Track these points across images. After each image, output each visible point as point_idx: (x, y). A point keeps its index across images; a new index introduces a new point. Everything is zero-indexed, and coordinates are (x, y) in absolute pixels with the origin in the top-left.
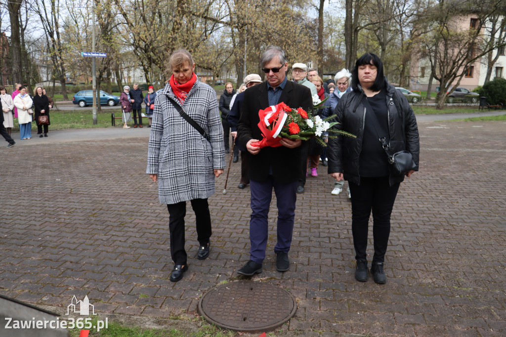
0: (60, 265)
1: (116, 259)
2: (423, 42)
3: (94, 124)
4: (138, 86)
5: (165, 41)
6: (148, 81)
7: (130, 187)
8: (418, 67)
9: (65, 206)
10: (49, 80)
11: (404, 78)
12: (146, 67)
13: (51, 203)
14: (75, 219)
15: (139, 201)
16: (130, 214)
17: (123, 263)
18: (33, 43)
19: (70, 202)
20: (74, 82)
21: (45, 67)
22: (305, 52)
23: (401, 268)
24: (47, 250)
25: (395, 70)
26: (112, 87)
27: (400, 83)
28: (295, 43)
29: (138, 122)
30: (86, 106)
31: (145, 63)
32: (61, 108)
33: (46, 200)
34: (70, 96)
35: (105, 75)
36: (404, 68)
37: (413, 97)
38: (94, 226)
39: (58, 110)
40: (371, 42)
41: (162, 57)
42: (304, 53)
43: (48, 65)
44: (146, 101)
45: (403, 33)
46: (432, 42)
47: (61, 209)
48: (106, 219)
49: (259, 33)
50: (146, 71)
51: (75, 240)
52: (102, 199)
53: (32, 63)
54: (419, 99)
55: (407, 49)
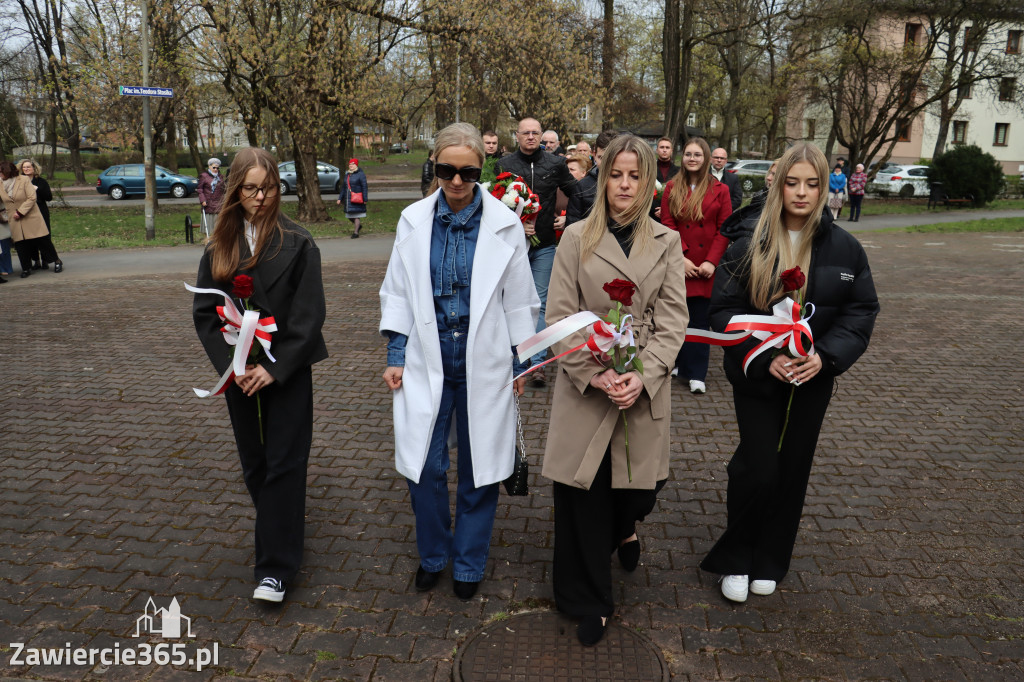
3: (148, 238)
9: (113, 433)
10: (42, 140)
13: (80, 424)
14: (140, 465)
19: (123, 422)
21: (31, 113)
23: (867, 573)
24: (87, 543)
26: (180, 156)
30: (127, 197)
32: (72, 202)
33: (68, 419)
34: (91, 176)
38: (185, 482)
47: (104, 439)
48: (208, 463)
51: (147, 517)
52: (192, 414)
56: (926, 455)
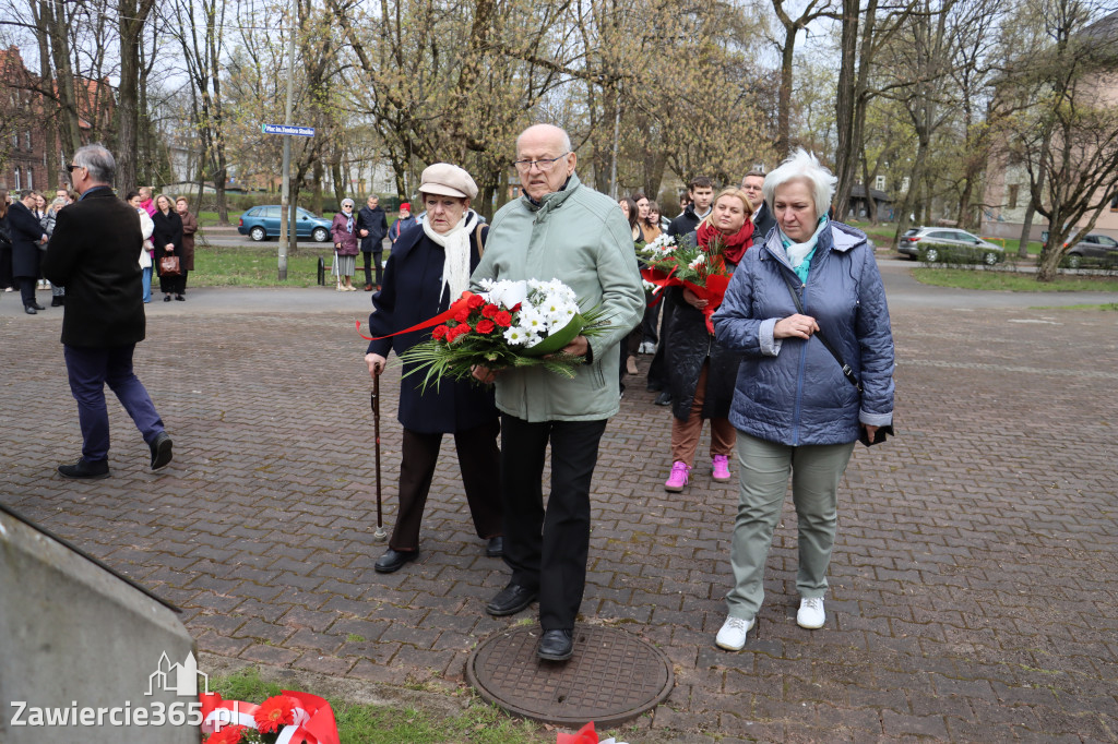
0: (190, 566)
1: (304, 561)
2: (1015, 129)
3: (280, 278)
4: (378, 201)
5: (443, 107)
6: (401, 192)
7: (346, 415)
8: (1001, 185)
9: (208, 447)
10: (191, 179)
11: (968, 208)
12: (400, 162)
14: (227, 475)
15: (362, 445)
16: (340, 471)
17: (320, 570)
18: (163, 102)
19: (219, 439)
20: (243, 188)
21: (184, 151)
22: (746, 143)
24: (165, 533)
25: (949, 189)
26: (324, 200)
27: (959, 220)
28: (723, 123)
29: (374, 279)
30: (266, 239)
31: (398, 151)
32: (212, 241)
34: (234, 216)
35: (310, 175)
36: (969, 185)
37: (987, 252)
38: (265, 491)
39: (206, 246)
40: (897, 126)
41: (433, 142)
42: (743, 145)
43: (191, 148)
44: (392, 235)
45: (972, 108)
46: (1035, 129)
47: (199, 452)
48: (290, 478)
49: (646, 97)
50: (399, 171)
51: (223, 517)
52: (285, 436)
53: (159, 143)
54: (1000, 257)
55: (979, 143)
56: (1022, 523)
